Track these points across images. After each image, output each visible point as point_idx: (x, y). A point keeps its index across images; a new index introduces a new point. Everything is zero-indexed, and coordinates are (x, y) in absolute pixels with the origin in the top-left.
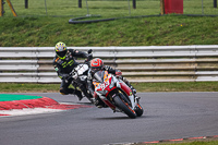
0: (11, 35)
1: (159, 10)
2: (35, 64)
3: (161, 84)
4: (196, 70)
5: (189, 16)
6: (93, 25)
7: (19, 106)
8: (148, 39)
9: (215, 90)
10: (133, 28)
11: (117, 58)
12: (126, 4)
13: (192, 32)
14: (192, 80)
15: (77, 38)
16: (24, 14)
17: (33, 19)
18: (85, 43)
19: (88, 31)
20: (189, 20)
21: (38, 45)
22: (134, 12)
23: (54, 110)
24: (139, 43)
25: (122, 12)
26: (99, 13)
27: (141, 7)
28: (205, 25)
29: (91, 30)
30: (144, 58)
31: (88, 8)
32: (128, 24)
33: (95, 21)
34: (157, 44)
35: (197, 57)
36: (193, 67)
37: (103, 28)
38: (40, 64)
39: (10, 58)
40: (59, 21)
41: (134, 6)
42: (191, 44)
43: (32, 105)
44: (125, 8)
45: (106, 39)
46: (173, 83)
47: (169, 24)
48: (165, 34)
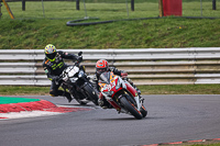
0: (8, 37)
1: (158, 12)
2: (33, 67)
3: (160, 87)
4: (195, 72)
5: (187, 18)
6: (91, 27)
7: (16, 109)
8: (147, 41)
9: (214, 92)
10: (131, 31)
11: (115, 61)
12: (124, 6)
13: (191, 34)
14: (191, 83)
15: (75, 41)
16: (21, 16)
17: (31, 21)
18: (83, 45)
19: (87, 33)
20: (188, 22)
21: (36, 48)
22: (132, 14)
23: (52, 113)
24: (137, 45)
25: (121, 14)
26: (97, 15)
27: (139, 10)
28: (204, 28)
29: (90, 32)
30: (143, 60)
31: (86, 10)
32: (126, 27)
33: (94, 24)
34: (156, 47)
35: (196, 60)
36: (192, 69)
37: (101, 30)
38: (38, 67)
39: (7, 61)
40: (57, 23)
41: (133, 8)
42: (190, 46)
43: (29, 108)
44: (124, 10)
45: (105, 42)
46: (172, 85)
47: (168, 27)
48: (164, 36)
